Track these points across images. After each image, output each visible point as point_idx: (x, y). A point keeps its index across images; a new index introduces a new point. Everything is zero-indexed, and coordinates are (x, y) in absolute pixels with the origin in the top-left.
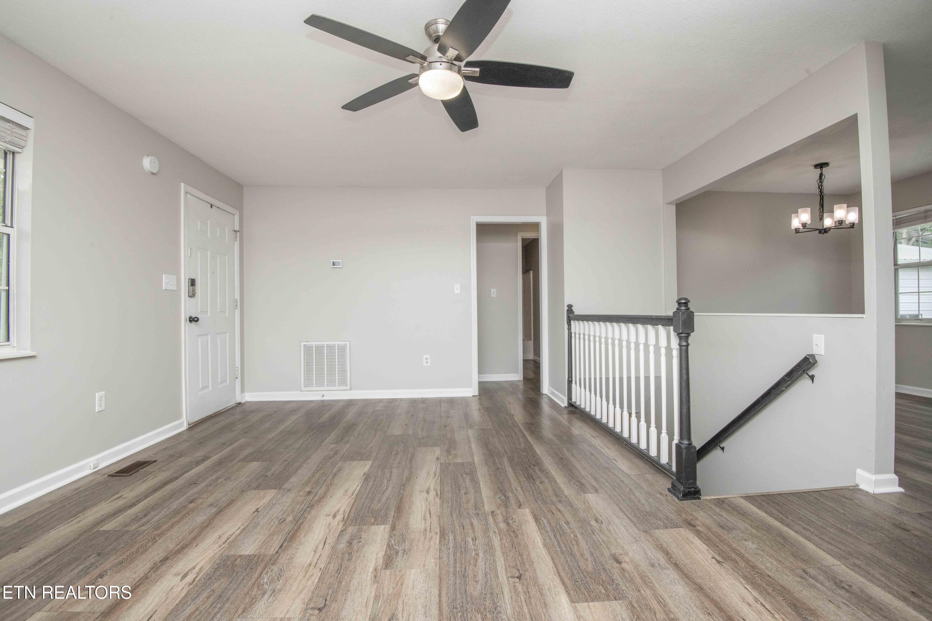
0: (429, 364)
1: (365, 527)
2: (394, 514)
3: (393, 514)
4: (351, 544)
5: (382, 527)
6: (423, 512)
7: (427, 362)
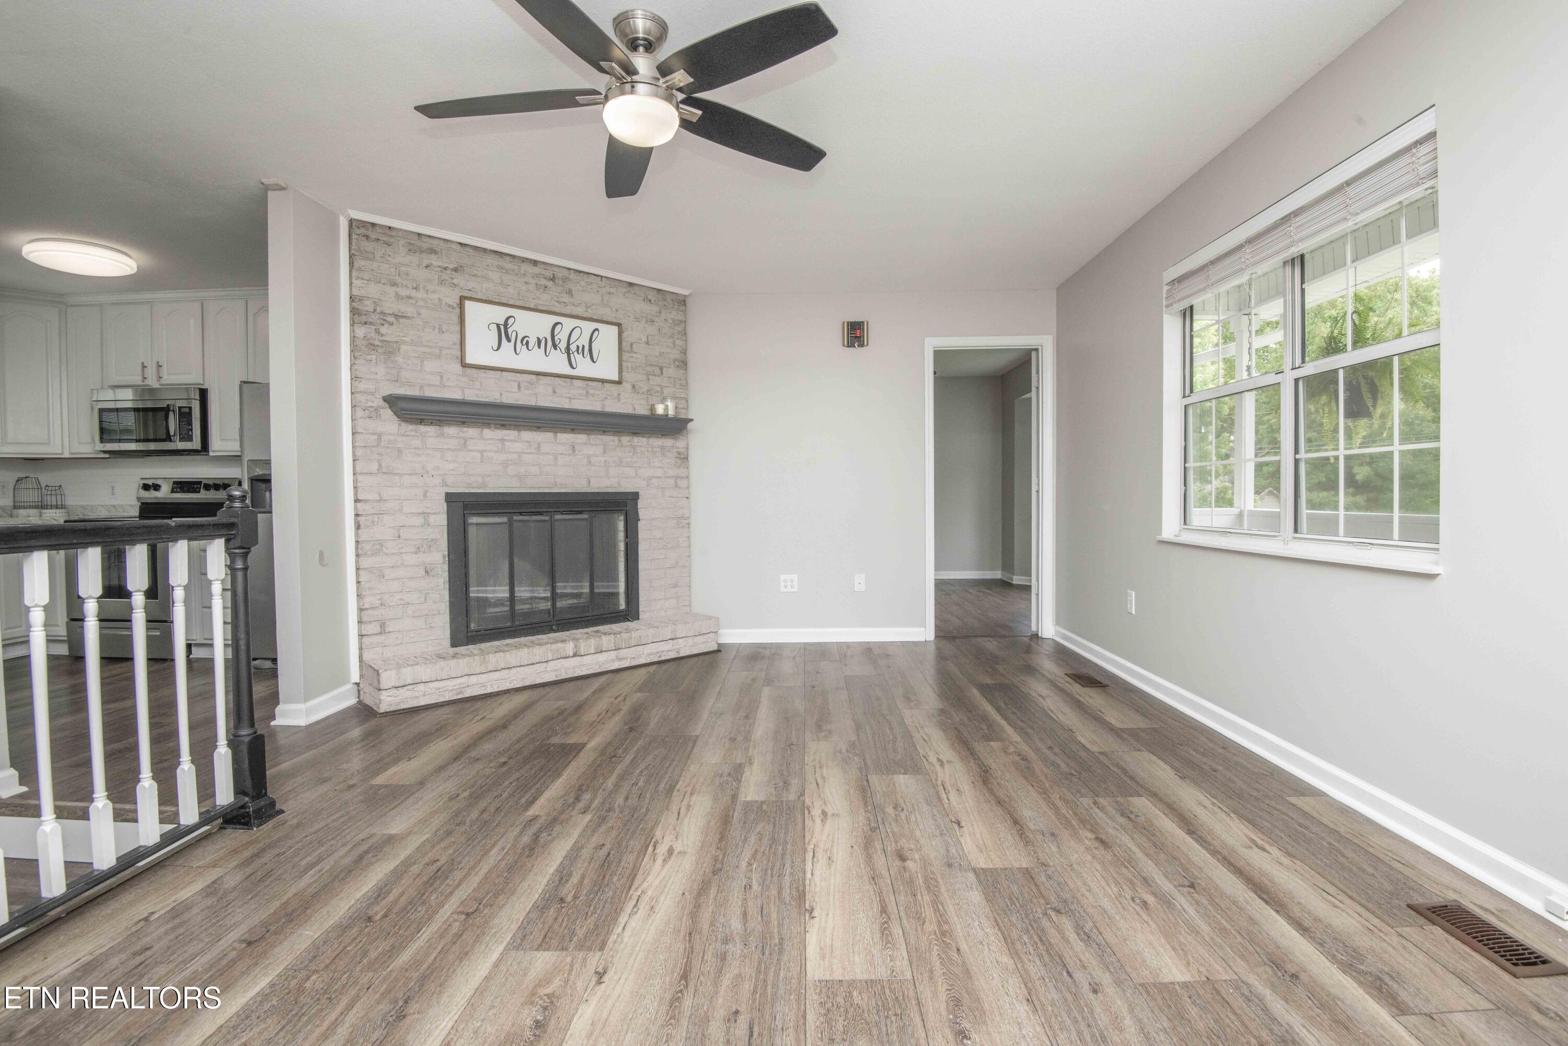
1: (774, 799)
2: (733, 814)
3: (736, 814)
4: (785, 783)
5: (749, 799)
6: (689, 815)
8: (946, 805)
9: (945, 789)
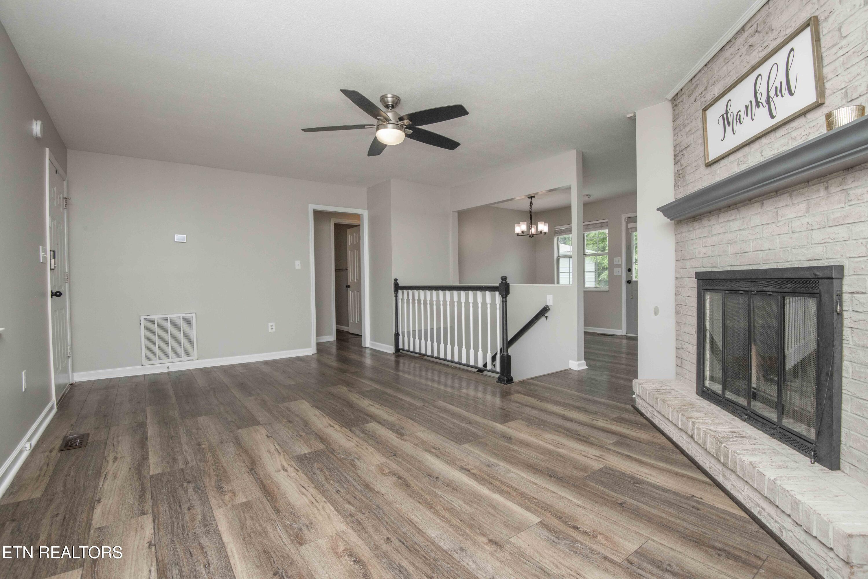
0: (274, 330)
7: (272, 329)
8: (275, 443)
9: (278, 451)
